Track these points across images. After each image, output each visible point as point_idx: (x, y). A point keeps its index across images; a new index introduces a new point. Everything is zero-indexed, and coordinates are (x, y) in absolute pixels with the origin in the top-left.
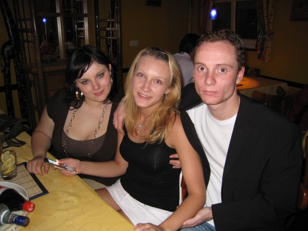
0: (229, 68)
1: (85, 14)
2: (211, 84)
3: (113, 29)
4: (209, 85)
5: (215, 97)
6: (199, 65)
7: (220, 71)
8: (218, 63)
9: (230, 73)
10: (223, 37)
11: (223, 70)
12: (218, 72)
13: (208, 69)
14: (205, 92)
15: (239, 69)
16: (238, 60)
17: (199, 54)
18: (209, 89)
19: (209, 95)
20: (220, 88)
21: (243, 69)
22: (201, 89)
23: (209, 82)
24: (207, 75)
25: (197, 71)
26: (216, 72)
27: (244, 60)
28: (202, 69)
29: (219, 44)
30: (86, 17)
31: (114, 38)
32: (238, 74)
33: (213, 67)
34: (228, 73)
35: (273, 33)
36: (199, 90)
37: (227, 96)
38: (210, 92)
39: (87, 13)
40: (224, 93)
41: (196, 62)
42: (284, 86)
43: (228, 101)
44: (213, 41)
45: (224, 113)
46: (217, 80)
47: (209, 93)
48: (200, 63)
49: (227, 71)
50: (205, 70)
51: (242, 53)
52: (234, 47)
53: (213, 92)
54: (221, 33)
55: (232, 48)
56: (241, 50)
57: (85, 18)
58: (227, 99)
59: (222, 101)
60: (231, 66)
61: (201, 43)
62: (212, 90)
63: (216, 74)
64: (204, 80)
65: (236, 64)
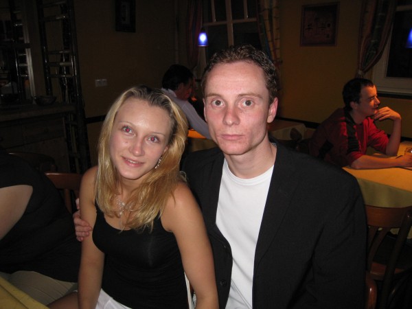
0: (256, 99)
1: (27, 44)
2: (233, 124)
3: (67, 64)
4: (230, 126)
5: (240, 142)
6: (213, 97)
7: (244, 104)
8: (240, 93)
9: (259, 106)
10: (245, 55)
11: (248, 103)
12: (242, 106)
13: (226, 103)
14: (225, 136)
15: (271, 101)
16: (268, 88)
17: (211, 81)
18: (230, 131)
19: (232, 140)
20: (246, 130)
21: (276, 101)
22: (219, 133)
23: (230, 121)
24: (225, 112)
25: (210, 106)
26: (239, 106)
27: (276, 87)
28: (218, 103)
29: (240, 65)
30: (28, 48)
31: (70, 76)
32: (269, 108)
33: (235, 99)
34: (256, 106)
35: (282, 62)
36: (215, 134)
37: (256, 140)
38: (232, 136)
39: (29, 42)
40: (252, 136)
41: (208, 93)
42: (301, 128)
43: (258, 149)
44: (230, 61)
45: (253, 167)
46: (240, 118)
47: (230, 138)
48: (213, 95)
49: (255, 103)
50: (222, 104)
51: (273, 78)
52: (261, 69)
53: (235, 135)
54: (242, 49)
55: (260, 71)
56: (271, 73)
57: (26, 50)
58: (256, 145)
59: (250, 149)
60: (259, 96)
61: (213, 66)
62: (235, 133)
63: (239, 109)
64: (222, 119)
65: (265, 93)
